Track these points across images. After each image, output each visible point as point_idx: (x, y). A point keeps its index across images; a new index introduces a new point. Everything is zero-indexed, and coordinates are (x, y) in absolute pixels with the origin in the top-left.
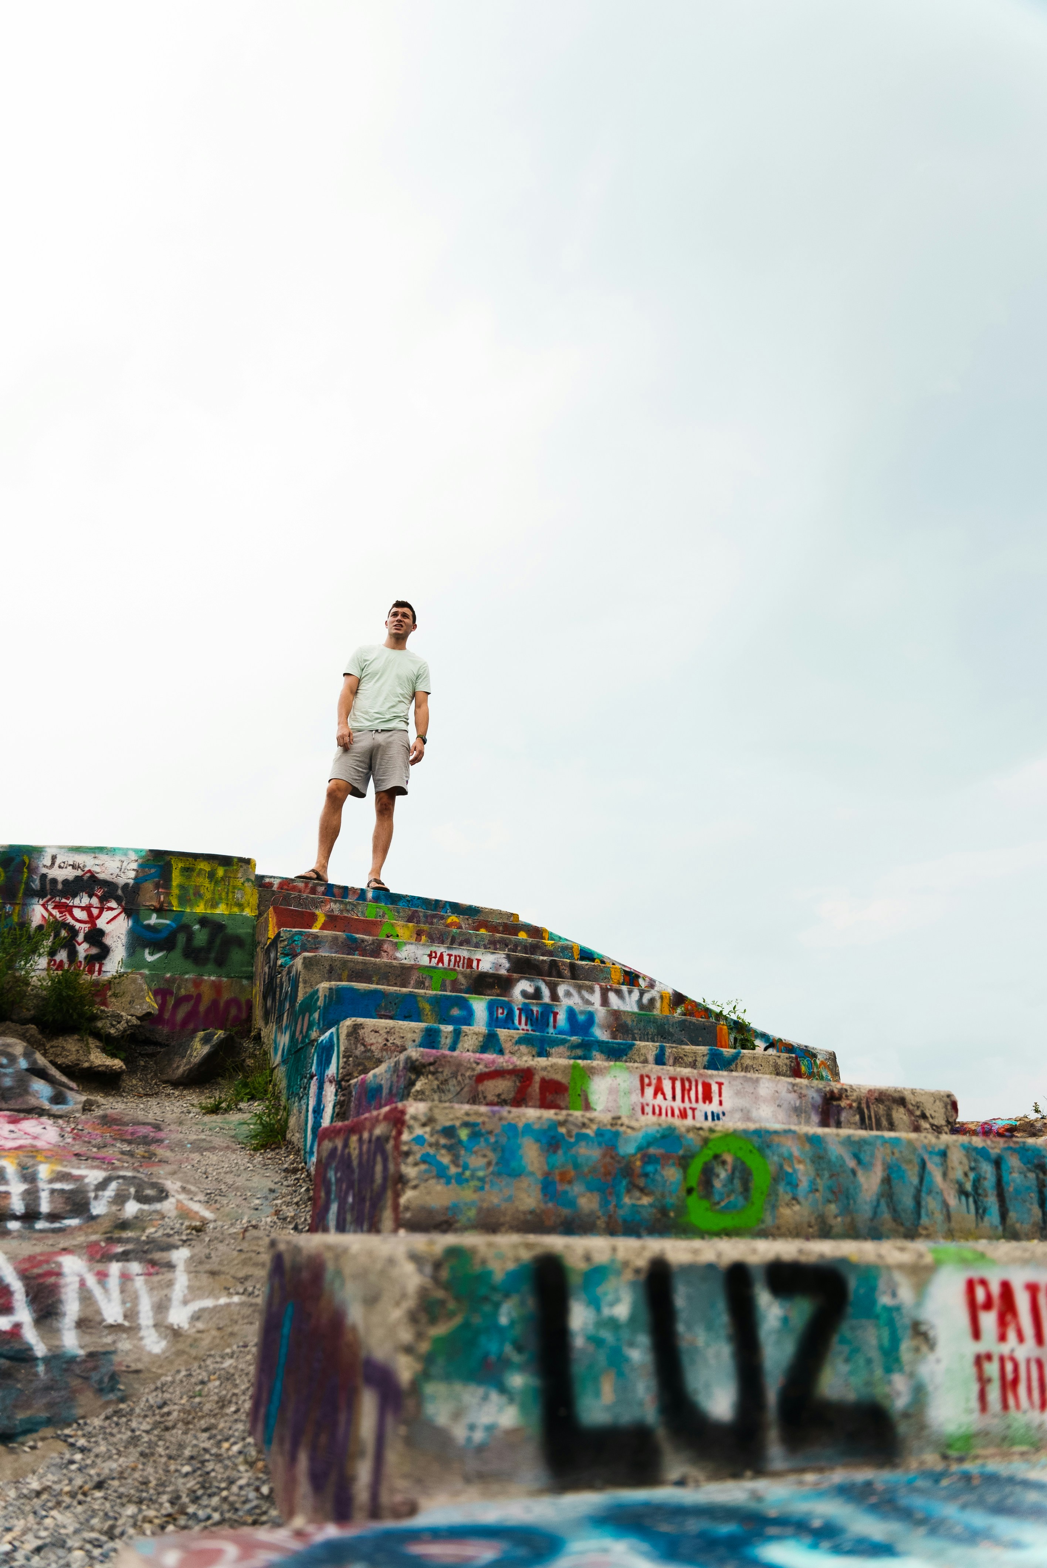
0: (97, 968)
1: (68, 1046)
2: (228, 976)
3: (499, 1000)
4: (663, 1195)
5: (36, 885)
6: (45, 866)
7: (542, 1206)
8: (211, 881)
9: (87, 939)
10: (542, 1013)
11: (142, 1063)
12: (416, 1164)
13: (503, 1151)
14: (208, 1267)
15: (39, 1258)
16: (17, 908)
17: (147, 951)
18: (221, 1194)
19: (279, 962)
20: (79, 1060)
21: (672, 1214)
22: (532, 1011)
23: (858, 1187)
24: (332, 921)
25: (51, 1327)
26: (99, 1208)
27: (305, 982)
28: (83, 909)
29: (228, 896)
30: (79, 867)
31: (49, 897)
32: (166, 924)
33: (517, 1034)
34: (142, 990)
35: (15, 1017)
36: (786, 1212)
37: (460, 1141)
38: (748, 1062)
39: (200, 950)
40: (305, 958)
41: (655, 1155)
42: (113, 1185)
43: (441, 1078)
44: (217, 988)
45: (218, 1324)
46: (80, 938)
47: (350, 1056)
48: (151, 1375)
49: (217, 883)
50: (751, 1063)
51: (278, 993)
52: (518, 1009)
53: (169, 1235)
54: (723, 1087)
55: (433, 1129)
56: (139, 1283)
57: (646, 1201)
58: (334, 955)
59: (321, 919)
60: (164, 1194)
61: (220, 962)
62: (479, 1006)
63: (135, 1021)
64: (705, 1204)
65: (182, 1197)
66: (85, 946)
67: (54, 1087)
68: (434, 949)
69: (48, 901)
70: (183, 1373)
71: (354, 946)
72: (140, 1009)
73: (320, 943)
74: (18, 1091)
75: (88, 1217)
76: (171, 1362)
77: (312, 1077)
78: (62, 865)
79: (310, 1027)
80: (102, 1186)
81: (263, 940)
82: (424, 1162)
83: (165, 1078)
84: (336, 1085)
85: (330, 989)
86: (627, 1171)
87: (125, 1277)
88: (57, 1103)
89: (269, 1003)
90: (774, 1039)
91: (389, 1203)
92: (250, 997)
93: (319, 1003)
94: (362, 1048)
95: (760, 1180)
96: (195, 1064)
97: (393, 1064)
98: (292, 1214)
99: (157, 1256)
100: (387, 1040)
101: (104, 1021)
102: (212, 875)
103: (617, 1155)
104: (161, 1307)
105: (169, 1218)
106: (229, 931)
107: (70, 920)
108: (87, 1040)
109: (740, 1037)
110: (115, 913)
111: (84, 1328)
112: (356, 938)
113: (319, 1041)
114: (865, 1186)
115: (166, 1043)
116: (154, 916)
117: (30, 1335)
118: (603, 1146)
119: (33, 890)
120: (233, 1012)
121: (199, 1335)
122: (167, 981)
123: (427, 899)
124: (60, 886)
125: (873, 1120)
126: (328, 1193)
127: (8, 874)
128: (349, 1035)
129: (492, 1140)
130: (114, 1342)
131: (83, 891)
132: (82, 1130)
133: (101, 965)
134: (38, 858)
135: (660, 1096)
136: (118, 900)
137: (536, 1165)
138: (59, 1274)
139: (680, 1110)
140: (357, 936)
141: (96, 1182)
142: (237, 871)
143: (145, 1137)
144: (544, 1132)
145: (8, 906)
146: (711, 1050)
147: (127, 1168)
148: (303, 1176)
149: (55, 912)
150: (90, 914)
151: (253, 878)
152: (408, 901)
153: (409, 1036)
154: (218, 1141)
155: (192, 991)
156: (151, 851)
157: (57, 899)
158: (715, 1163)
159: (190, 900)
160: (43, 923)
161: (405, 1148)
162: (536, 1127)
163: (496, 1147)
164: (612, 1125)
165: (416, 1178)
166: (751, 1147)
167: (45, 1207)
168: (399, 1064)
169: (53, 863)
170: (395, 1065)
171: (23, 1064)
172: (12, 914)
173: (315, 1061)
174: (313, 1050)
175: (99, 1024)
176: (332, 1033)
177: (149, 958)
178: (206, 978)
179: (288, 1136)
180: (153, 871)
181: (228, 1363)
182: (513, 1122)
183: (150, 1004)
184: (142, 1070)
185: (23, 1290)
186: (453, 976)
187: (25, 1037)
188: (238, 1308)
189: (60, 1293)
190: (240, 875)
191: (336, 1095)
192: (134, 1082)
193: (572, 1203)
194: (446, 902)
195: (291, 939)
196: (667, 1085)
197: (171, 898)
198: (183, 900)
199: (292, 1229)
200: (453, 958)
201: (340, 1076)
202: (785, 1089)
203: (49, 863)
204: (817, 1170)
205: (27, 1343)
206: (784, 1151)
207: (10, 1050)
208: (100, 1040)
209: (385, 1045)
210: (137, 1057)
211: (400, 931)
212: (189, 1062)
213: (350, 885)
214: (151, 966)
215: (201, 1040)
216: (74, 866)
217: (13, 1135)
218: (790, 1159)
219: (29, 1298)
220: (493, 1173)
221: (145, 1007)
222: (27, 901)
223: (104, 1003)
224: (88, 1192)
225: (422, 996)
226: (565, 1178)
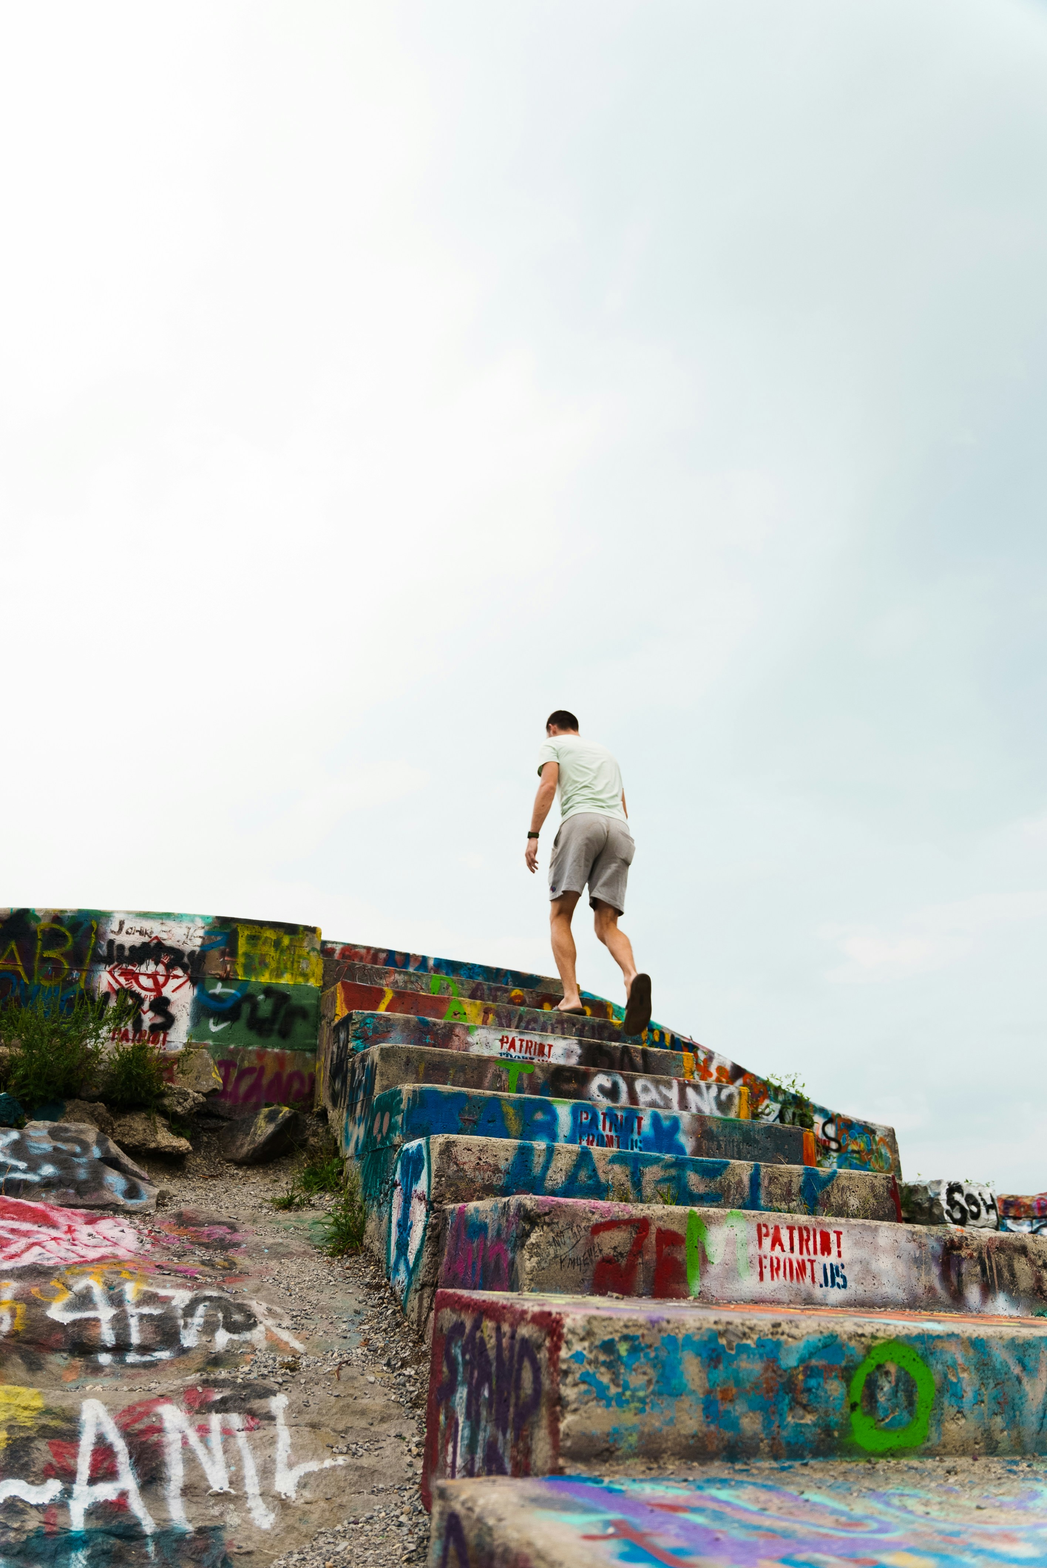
0: (161, 1038)
1: (135, 1125)
2: (291, 1049)
3: (583, 1104)
4: (826, 1413)
5: (103, 951)
6: (112, 932)
7: (705, 1429)
8: (276, 950)
9: (153, 1007)
10: (626, 1118)
11: (205, 1139)
12: (575, 1385)
13: (663, 1367)
14: (307, 1418)
15: (139, 1409)
16: (84, 974)
17: (211, 1021)
18: (307, 1316)
19: (351, 1045)
20: (145, 1140)
21: (836, 1434)
22: (616, 1116)
23: (1023, 1396)
24: (402, 1000)
25: (157, 1495)
26: (189, 1339)
27: (382, 1075)
28: (149, 976)
29: (293, 966)
30: (146, 933)
31: (116, 963)
32: (231, 993)
33: (611, 1152)
34: (209, 1065)
35: (83, 1094)
36: (951, 1426)
37: (620, 1357)
38: (844, 1183)
39: (264, 1021)
40: (382, 1049)
41: (817, 1367)
42: (201, 1310)
43: (556, 1230)
44: (280, 1060)
45: (326, 1493)
46: (146, 1006)
47: (443, 1176)
48: (263, 1558)
49: (282, 952)
50: (847, 1184)
51: (349, 1078)
52: (603, 1114)
53: (264, 1376)
54: (841, 1236)
55: (592, 1343)
56: (241, 1439)
57: (809, 1419)
58: (411, 1046)
59: (389, 995)
60: (252, 1321)
61: (284, 1034)
62: (563, 1110)
63: (202, 1099)
64: (870, 1421)
65: (270, 1322)
66: (150, 1014)
67: (127, 1179)
68: (505, 1033)
69: (114, 968)
70: (296, 1557)
71: (425, 1030)
72: (206, 1086)
73: (392, 1026)
74: (93, 1184)
75: (179, 1349)
76: (282, 1541)
77: (395, 1185)
78: (130, 931)
79: (392, 1128)
80: (189, 1311)
81: (329, 1015)
82: (584, 1382)
83: (229, 1157)
84: (426, 1205)
85: (414, 1091)
86: (790, 1386)
87: (227, 1433)
88: (131, 1198)
89: (338, 1086)
90: (833, 1114)
91: (544, 1422)
92: (313, 1070)
93: (402, 1106)
94: (455, 1168)
95: (925, 1393)
96: (260, 1144)
97: (500, 1205)
98: (382, 1345)
99: (256, 1404)
100: (480, 1159)
101: (171, 1098)
102: (277, 944)
103: (779, 1367)
104: (266, 1472)
105: (260, 1351)
106: (294, 1002)
107: (136, 988)
108: (154, 1119)
109: (798, 1112)
110: (181, 981)
111: (189, 1497)
112: (428, 1022)
113: (404, 1149)
114: (1031, 1396)
115: (229, 1116)
116: (220, 985)
117: (137, 1506)
118: (765, 1359)
119: (100, 956)
120: (296, 1085)
121: (308, 1507)
122: (231, 1052)
123: (488, 968)
124: (127, 953)
125: (995, 1271)
126: (453, 1371)
127: (77, 939)
128: (441, 1153)
129: (652, 1355)
130: (222, 1514)
131: (149, 958)
132: (159, 1232)
133: (166, 1035)
134: (107, 924)
135: (778, 1247)
136: (185, 968)
137: (698, 1382)
138: (160, 1430)
139: (798, 1263)
140: (430, 1019)
141: (183, 1306)
142: (303, 940)
143: (222, 1240)
144: (705, 1344)
145: (75, 973)
146: (806, 1169)
147: (211, 1285)
148: (387, 1294)
149: (122, 980)
150: (156, 982)
151: (318, 947)
152: (470, 969)
153: (502, 1154)
154: (296, 1245)
155: (256, 1063)
156: (218, 918)
157: (124, 966)
158: (878, 1374)
159: (255, 969)
160: (109, 990)
161: (564, 1367)
162: (696, 1338)
163: (656, 1363)
164: (772, 1334)
165: (576, 1400)
166: (914, 1356)
167: (135, 1338)
168: (509, 1208)
169: (121, 929)
170: (504, 1208)
171: (96, 1153)
172: (78, 981)
173: (399, 1169)
174: (396, 1156)
175: (166, 1102)
176: (420, 1145)
177: (214, 1029)
178: (269, 1050)
179: (366, 1241)
180: (219, 938)
181: (343, 1545)
182: (672, 1334)
183: (215, 1079)
184: (206, 1147)
185: (126, 1451)
186: (529, 1069)
187: (93, 1116)
188: (344, 1472)
189: (163, 1453)
190: (305, 944)
191: (427, 1216)
192: (198, 1161)
193: (734, 1424)
194: (507, 971)
195: (363, 1022)
196: (785, 1235)
197: (237, 967)
198: (249, 969)
199: (385, 1365)
200: (524, 1044)
201: (431, 1197)
202: (905, 1238)
203: (116, 929)
204: (982, 1378)
205: (134, 1517)
206: (948, 1358)
207: (83, 1137)
208: (166, 1118)
209: (478, 1164)
210: (200, 1132)
211: (468, 1009)
212: (253, 1141)
213: (411, 951)
214: (215, 1036)
215: (266, 1117)
216: (141, 933)
217: (92, 1242)
218: (953, 1367)
219: (133, 1459)
220: (653, 1393)
221: (211, 1083)
222: (94, 968)
223: (171, 1080)
224: (176, 1318)
225: (506, 1100)
226: (727, 1397)
